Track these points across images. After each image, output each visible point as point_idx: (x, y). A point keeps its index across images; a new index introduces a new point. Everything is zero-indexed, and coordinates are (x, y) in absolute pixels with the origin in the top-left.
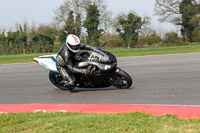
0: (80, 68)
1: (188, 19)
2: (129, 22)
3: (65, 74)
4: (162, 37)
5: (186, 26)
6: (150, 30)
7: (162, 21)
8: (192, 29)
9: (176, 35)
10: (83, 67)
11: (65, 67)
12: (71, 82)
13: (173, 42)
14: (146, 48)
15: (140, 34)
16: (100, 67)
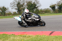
0: (29, 20)
1: (19, 8)
2: (3, 9)
3: (24, 22)
4: (12, 13)
5: (18, 10)
6: (9, 11)
7: (12, 9)
8: (20, 11)
9: (16, 13)
10: (30, 20)
11: (24, 20)
12: (26, 24)
13: (15, 15)
14: (8, 16)
15: (6, 12)
16: (36, 19)
